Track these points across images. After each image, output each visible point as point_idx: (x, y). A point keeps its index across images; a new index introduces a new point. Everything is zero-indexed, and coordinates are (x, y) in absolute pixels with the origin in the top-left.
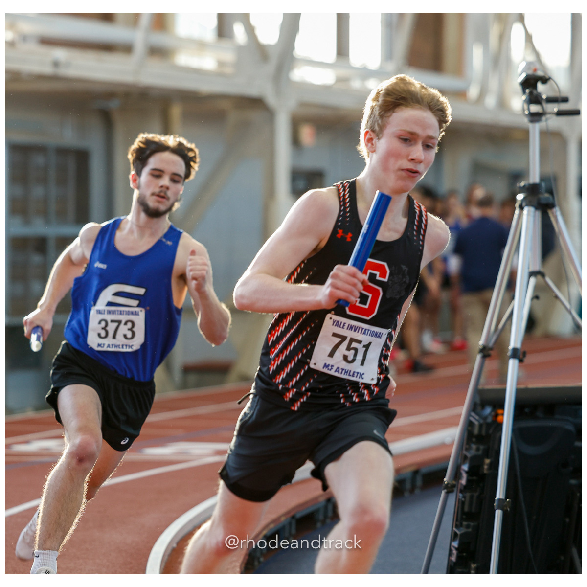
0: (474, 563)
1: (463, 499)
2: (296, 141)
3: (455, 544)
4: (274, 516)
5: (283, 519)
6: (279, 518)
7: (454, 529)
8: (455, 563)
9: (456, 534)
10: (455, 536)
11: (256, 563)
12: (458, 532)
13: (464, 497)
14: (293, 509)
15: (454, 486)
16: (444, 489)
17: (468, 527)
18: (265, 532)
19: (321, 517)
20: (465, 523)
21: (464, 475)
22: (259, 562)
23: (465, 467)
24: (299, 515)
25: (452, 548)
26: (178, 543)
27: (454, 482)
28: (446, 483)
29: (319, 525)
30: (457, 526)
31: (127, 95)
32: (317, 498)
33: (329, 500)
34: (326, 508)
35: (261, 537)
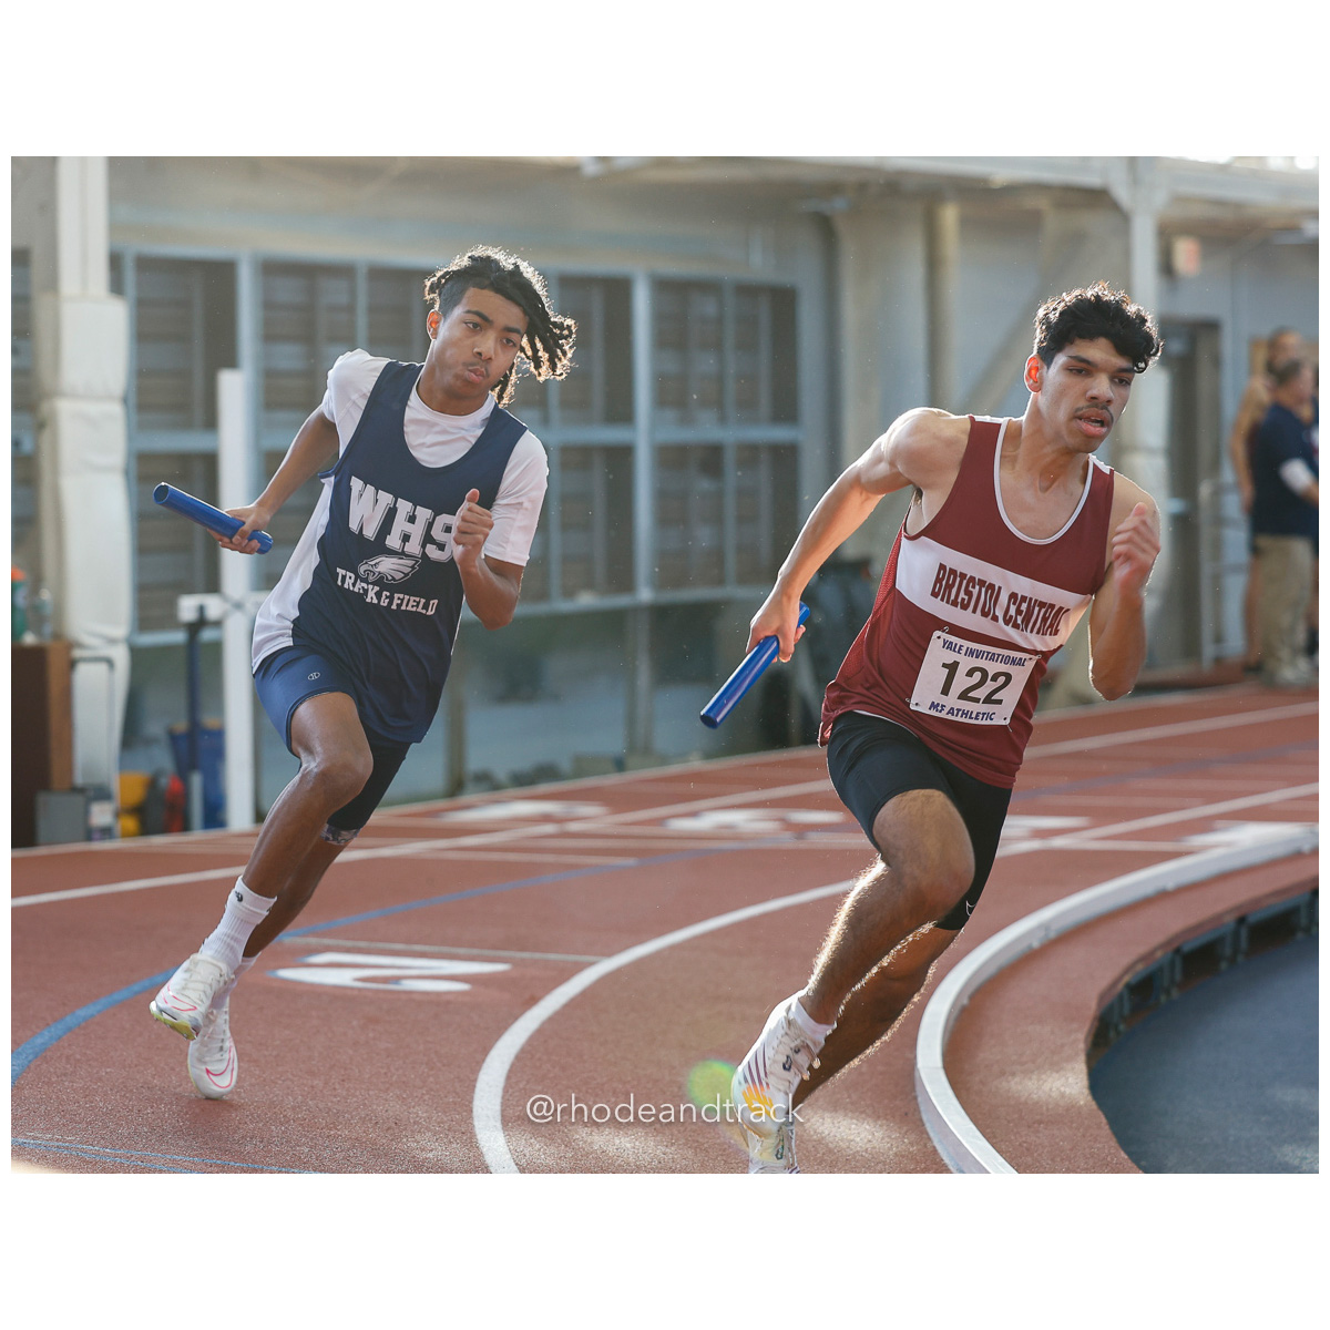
2: (1167, 268)
4: (1142, 949)
5: (1159, 954)
6: (1152, 953)
11: (1112, 1034)
14: (1177, 936)
18: (1126, 979)
19: (1228, 951)
22: (1118, 1033)
24: (1187, 948)
26: (972, 997)
29: (1224, 965)
31: (862, 187)
32: (1219, 917)
33: (1241, 920)
34: (1236, 934)
35: (1121, 986)
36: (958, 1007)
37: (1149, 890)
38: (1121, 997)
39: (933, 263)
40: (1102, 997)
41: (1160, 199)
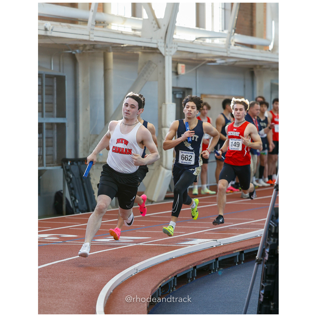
0: (273, 303)
1: (266, 268)
2: (176, 72)
3: (262, 292)
4: (165, 276)
5: (170, 277)
6: (168, 277)
7: (262, 284)
8: (262, 302)
9: (263, 287)
10: (262, 288)
12: (264, 286)
13: (267, 266)
14: (176, 272)
15: (261, 260)
16: (256, 262)
17: (269, 282)
18: (160, 285)
19: (191, 276)
20: (267, 281)
21: (267, 255)
23: (267, 250)
24: (178, 276)
25: (261, 294)
26: (114, 290)
27: (262, 258)
28: (257, 259)
29: (189, 281)
30: (263, 282)
31: (85, 46)
32: (189, 266)
33: (195, 267)
34: (193, 271)
35: (158, 287)
36: (109, 293)
37: (167, 258)
38: (158, 290)
39: (106, 70)
40: (152, 290)
41: (174, 51)
